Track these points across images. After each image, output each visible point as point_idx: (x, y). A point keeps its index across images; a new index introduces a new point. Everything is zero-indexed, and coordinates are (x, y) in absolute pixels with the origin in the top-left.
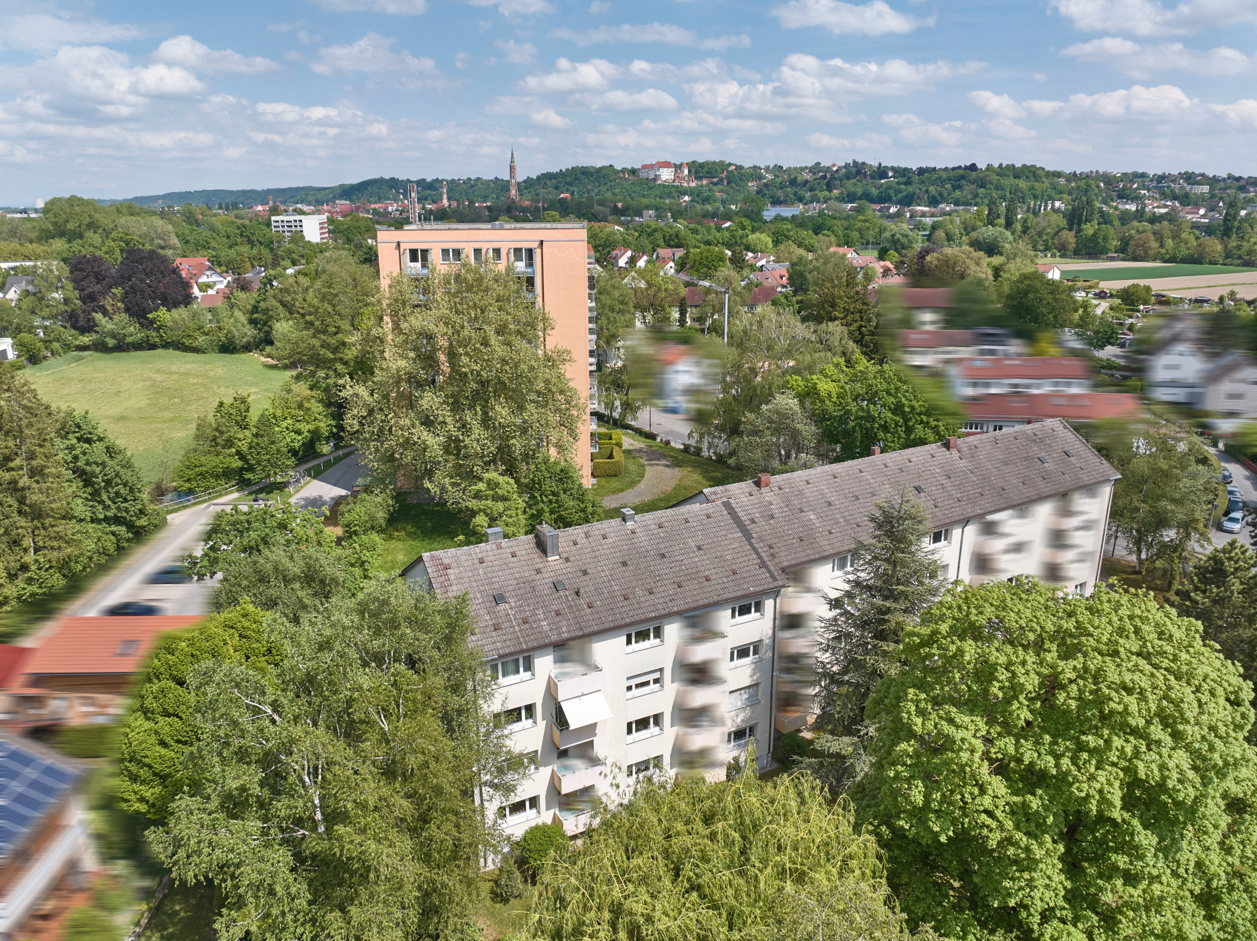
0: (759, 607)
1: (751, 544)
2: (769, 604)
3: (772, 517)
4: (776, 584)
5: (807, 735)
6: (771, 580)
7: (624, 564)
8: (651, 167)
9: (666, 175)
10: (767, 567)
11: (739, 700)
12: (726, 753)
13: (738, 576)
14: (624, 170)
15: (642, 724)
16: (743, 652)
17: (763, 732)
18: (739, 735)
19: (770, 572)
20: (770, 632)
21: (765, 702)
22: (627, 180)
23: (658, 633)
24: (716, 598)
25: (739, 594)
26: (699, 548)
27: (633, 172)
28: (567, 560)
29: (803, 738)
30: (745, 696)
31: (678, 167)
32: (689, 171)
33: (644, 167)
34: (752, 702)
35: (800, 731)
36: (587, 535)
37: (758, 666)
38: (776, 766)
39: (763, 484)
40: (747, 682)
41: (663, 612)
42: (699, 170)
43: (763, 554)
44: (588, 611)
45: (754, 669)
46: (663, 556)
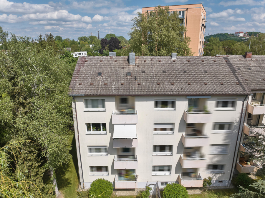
0: (233, 104)
1: (235, 75)
2: (239, 104)
3: (250, 69)
4: (245, 93)
5: (253, 177)
6: (242, 90)
7: (164, 72)
8: (238, 33)
9: (241, 35)
10: (241, 85)
11: (216, 151)
12: (204, 174)
13: (223, 86)
14: (230, 34)
15: (162, 148)
16: (221, 126)
17: (228, 169)
18: (214, 167)
19: (242, 87)
20: (238, 119)
21: (230, 155)
22: (231, 36)
23: (173, 104)
24: (207, 93)
25: (221, 93)
26: (206, 72)
27: (233, 34)
28: (138, 66)
29: (250, 178)
30: (220, 150)
31: (245, 33)
32: (248, 34)
33: (236, 33)
34: (223, 154)
35: (249, 174)
36: (152, 60)
37: (228, 136)
38: (232, 187)
39: (247, 56)
40: (221, 142)
41: (175, 93)
42: (250, 34)
43: (240, 79)
44: (137, 86)
45: (226, 137)
46: (185, 72)
